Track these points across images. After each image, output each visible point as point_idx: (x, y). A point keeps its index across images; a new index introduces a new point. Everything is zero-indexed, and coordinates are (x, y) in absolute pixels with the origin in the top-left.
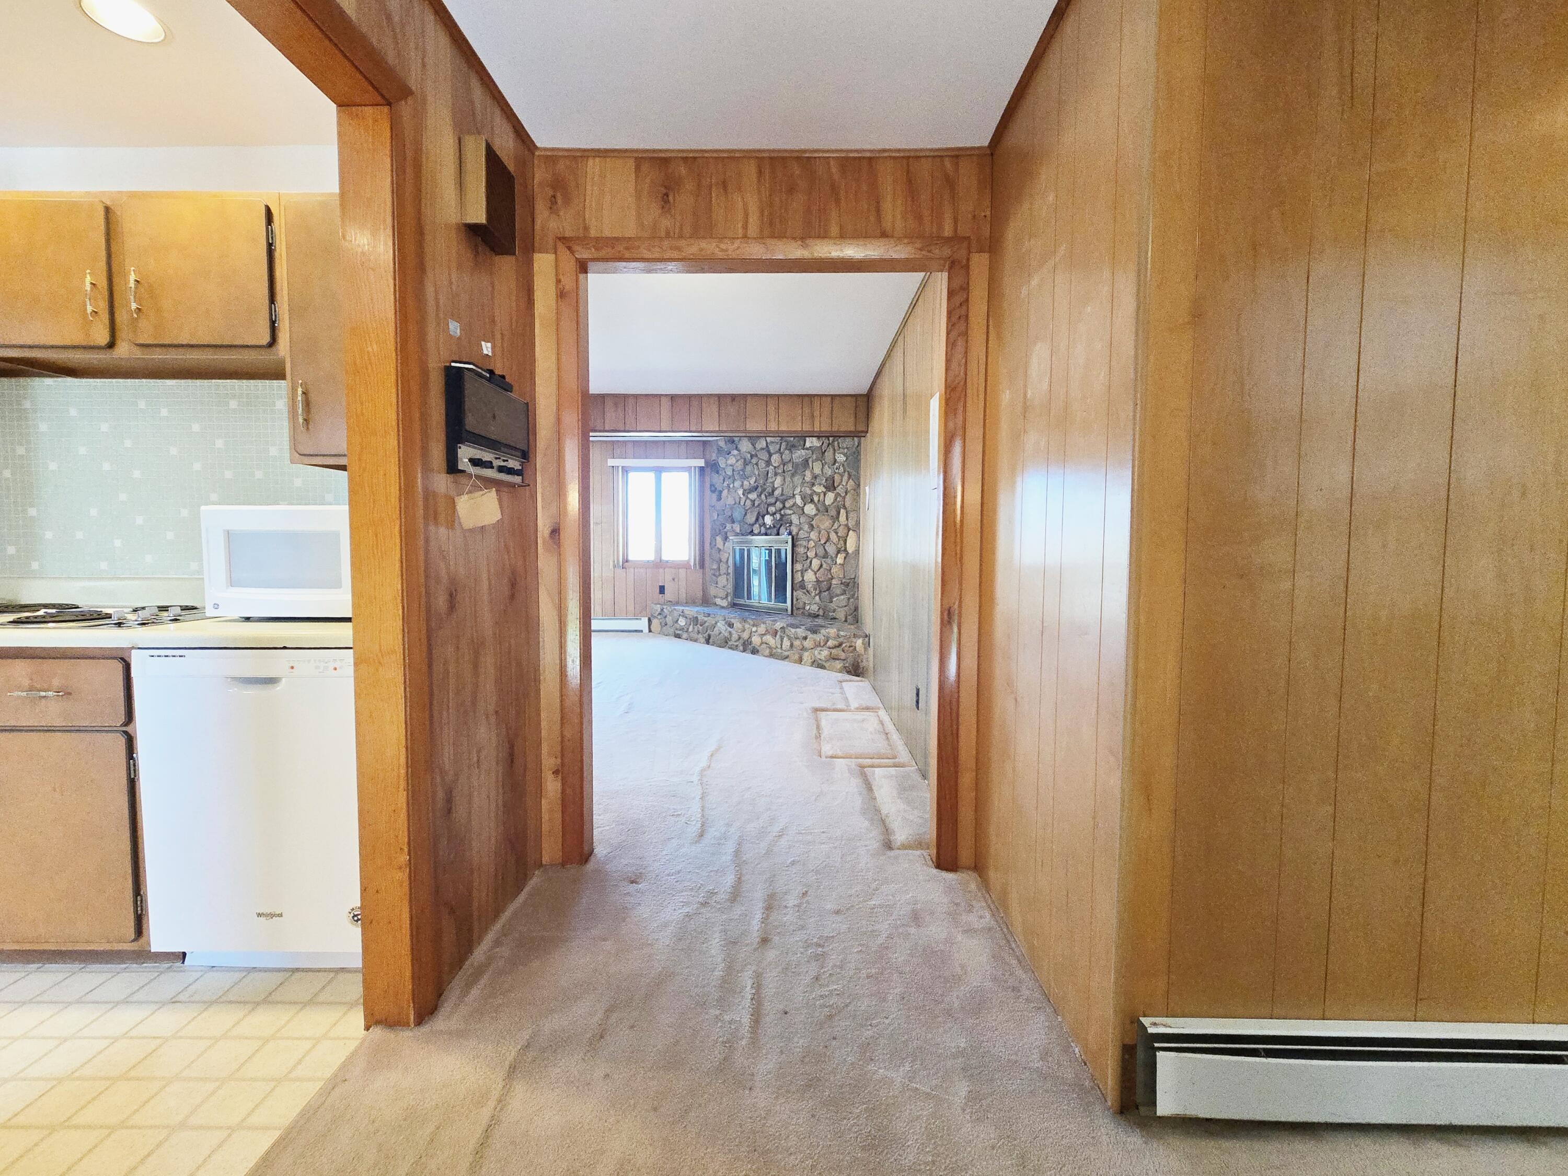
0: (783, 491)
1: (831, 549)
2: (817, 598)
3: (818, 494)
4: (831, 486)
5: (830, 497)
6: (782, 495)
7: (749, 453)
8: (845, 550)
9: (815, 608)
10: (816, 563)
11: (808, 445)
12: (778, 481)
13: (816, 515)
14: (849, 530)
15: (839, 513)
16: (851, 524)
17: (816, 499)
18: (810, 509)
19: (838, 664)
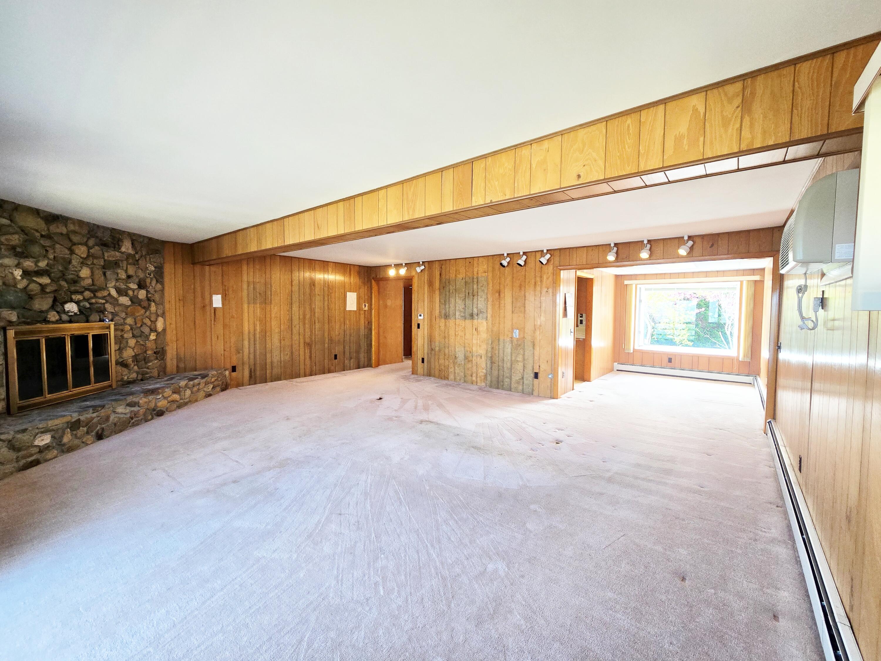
0: (93, 281)
1: (146, 330)
2: (136, 367)
3: (133, 290)
4: (141, 285)
5: (142, 294)
6: (93, 285)
7: (37, 231)
8: (156, 331)
9: (134, 376)
10: (132, 342)
11: (123, 249)
12: (85, 272)
13: (130, 306)
14: (158, 316)
15: (149, 305)
16: (160, 312)
17: (130, 293)
18: (124, 300)
19: (218, 389)
